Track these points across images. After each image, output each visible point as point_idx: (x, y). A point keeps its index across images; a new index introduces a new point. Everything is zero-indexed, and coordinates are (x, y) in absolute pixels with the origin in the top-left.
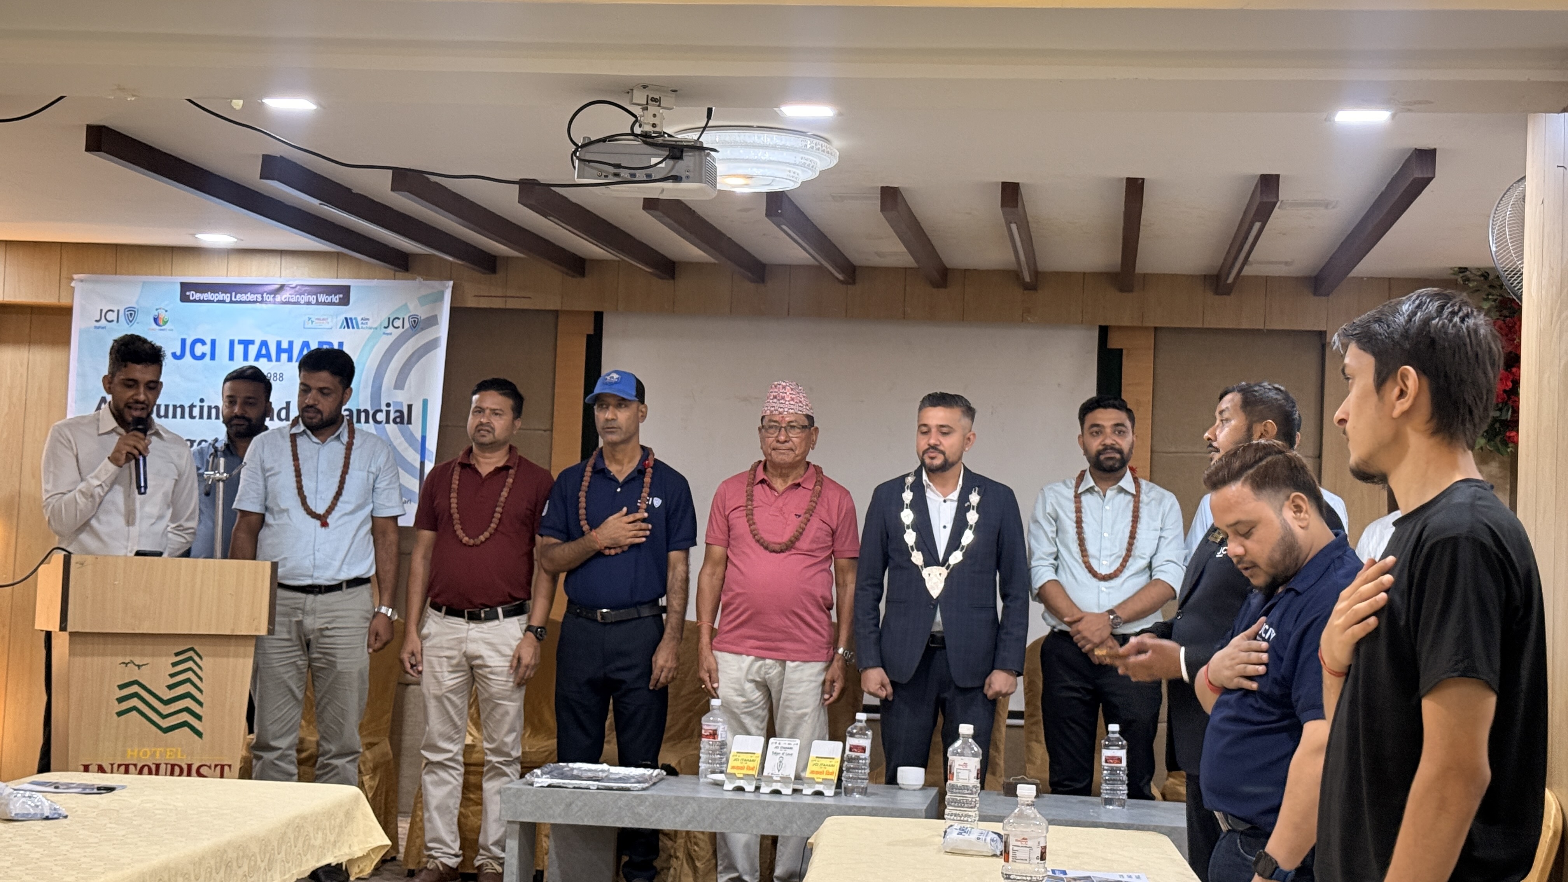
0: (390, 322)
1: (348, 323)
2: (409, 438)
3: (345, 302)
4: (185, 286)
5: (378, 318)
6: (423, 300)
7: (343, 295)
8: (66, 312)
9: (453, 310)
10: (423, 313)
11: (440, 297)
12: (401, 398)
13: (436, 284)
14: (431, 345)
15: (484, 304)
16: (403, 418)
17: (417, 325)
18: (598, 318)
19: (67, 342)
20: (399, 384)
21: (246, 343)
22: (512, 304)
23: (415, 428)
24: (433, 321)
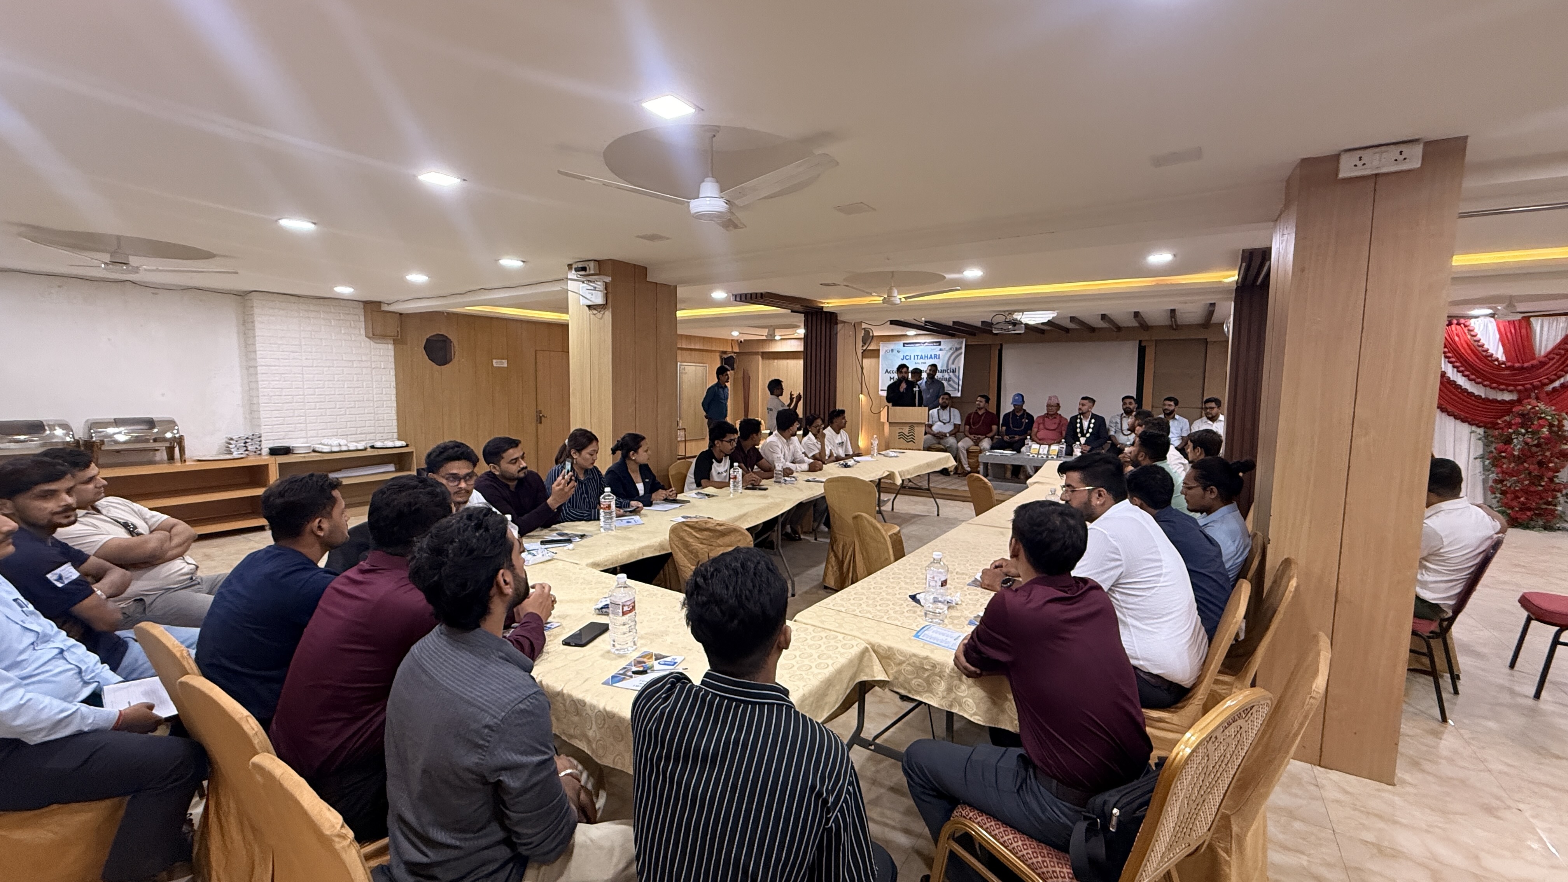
0: (951, 349)
1: (941, 350)
2: (955, 376)
3: (940, 345)
4: (904, 344)
5: (947, 349)
6: (958, 343)
7: (939, 343)
8: (879, 350)
9: (966, 346)
10: (958, 346)
11: (962, 342)
12: (953, 367)
13: (961, 339)
14: (961, 353)
15: (973, 343)
16: (954, 371)
17: (957, 349)
18: (1001, 345)
19: (879, 357)
20: (953, 363)
21: (918, 356)
22: (979, 343)
23: (957, 374)
24: (961, 348)
